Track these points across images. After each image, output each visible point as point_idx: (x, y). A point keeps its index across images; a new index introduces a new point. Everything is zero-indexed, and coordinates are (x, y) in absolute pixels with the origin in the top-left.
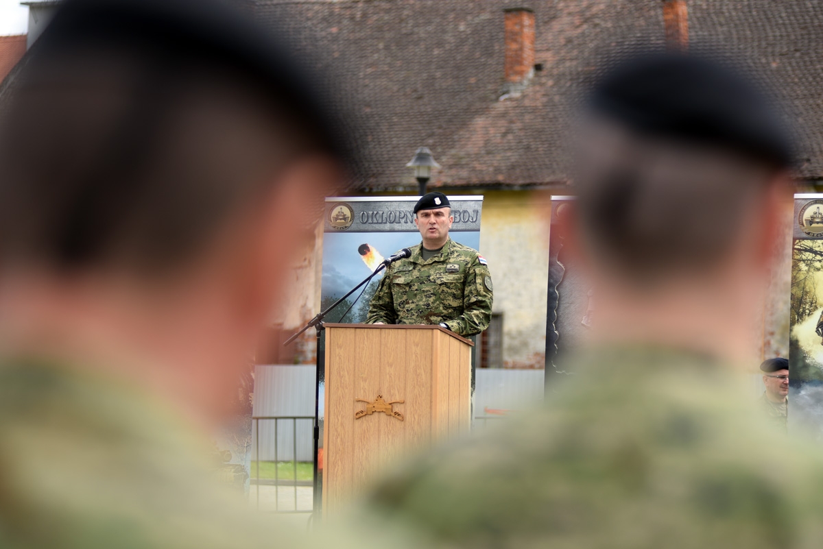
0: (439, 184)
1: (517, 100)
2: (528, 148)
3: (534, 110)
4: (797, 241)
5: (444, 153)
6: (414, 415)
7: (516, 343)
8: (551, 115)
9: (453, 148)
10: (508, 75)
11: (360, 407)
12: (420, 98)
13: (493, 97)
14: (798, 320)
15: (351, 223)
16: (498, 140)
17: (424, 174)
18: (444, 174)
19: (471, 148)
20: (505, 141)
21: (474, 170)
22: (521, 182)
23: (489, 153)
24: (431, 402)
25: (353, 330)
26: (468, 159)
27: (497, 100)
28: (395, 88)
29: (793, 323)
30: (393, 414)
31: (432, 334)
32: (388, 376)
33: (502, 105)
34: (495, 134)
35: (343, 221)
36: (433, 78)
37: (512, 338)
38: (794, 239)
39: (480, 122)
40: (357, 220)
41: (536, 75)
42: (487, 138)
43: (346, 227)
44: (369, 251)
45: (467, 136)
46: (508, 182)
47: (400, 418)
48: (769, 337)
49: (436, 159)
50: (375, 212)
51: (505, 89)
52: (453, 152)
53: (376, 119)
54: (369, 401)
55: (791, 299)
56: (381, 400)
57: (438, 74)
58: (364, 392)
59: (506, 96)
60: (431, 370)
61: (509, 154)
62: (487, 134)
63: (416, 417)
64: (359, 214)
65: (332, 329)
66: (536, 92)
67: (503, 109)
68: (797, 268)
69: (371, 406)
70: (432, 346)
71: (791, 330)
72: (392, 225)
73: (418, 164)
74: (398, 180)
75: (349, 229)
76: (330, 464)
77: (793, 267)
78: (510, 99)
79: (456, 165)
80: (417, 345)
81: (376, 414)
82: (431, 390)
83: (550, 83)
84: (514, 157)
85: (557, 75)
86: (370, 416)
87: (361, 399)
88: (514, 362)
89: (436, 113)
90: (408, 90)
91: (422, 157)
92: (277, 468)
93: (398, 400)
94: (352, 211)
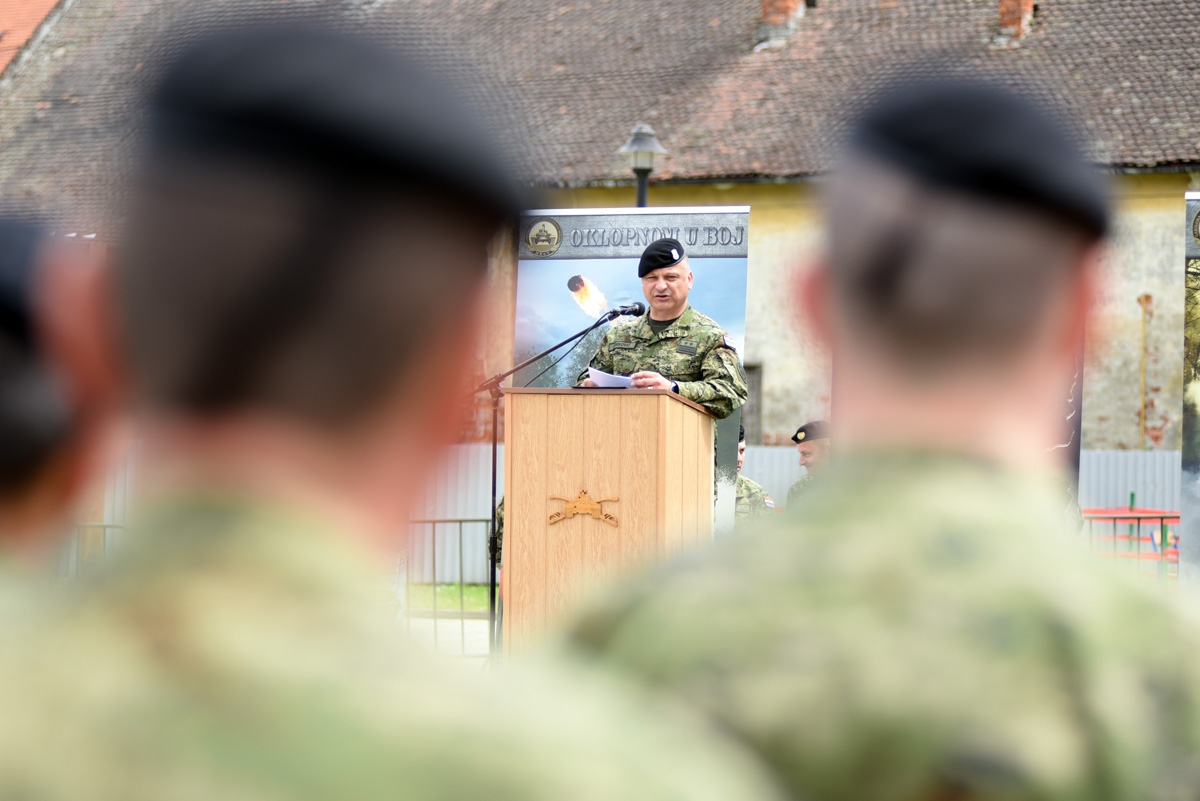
0: (665, 176)
1: (779, 50)
2: (796, 121)
3: (805, 65)
4: (1192, 261)
5: (673, 131)
6: (632, 518)
7: (781, 407)
8: (831, 72)
9: (686, 122)
10: (766, 14)
11: (555, 507)
12: (637, 49)
13: (745, 46)
14: (1195, 375)
15: (558, 246)
16: (753, 110)
17: (643, 164)
18: (673, 160)
19: (713, 123)
20: (763, 111)
21: (717, 154)
22: (787, 171)
23: (738, 129)
24: (657, 499)
25: (544, 397)
26: (709, 139)
27: (751, 50)
28: (601, 36)
29: (1188, 379)
30: (603, 517)
31: (658, 402)
32: (595, 463)
33: (756, 58)
34: (748, 103)
35: (547, 243)
36: (657, 20)
37: (775, 400)
38: (1188, 259)
39: (725, 83)
40: (567, 242)
41: (807, 14)
42: (737, 107)
43: (551, 252)
44: (583, 285)
45: (707, 104)
46: (767, 171)
47: (613, 522)
48: (1152, 395)
49: (660, 139)
50: (593, 231)
51: (762, 36)
52: (687, 128)
53: (573, 81)
54: (569, 498)
55: (1185, 345)
56: (586, 498)
57: (664, 15)
58: (562, 485)
59: (764, 45)
60: (657, 453)
61: (768, 130)
62: (737, 101)
63: (636, 521)
64: (568, 233)
65: (515, 396)
66: (807, 39)
67: (760, 64)
68: (1192, 301)
69: (572, 506)
70: (658, 419)
71: (1185, 390)
72: (617, 248)
73: (635, 148)
74: (606, 171)
75: (555, 255)
76: (513, 591)
77: (1186, 299)
78: (770, 50)
79: (691, 147)
80: (637, 418)
81: (578, 517)
82: (657, 483)
83: (829, 25)
84: (776, 135)
85: (840, 12)
86: (569, 521)
87: (557, 495)
88: (777, 436)
89: (661, 71)
90: (620, 39)
91: (639, 138)
92: (435, 593)
93: (610, 498)
94: (559, 229)
